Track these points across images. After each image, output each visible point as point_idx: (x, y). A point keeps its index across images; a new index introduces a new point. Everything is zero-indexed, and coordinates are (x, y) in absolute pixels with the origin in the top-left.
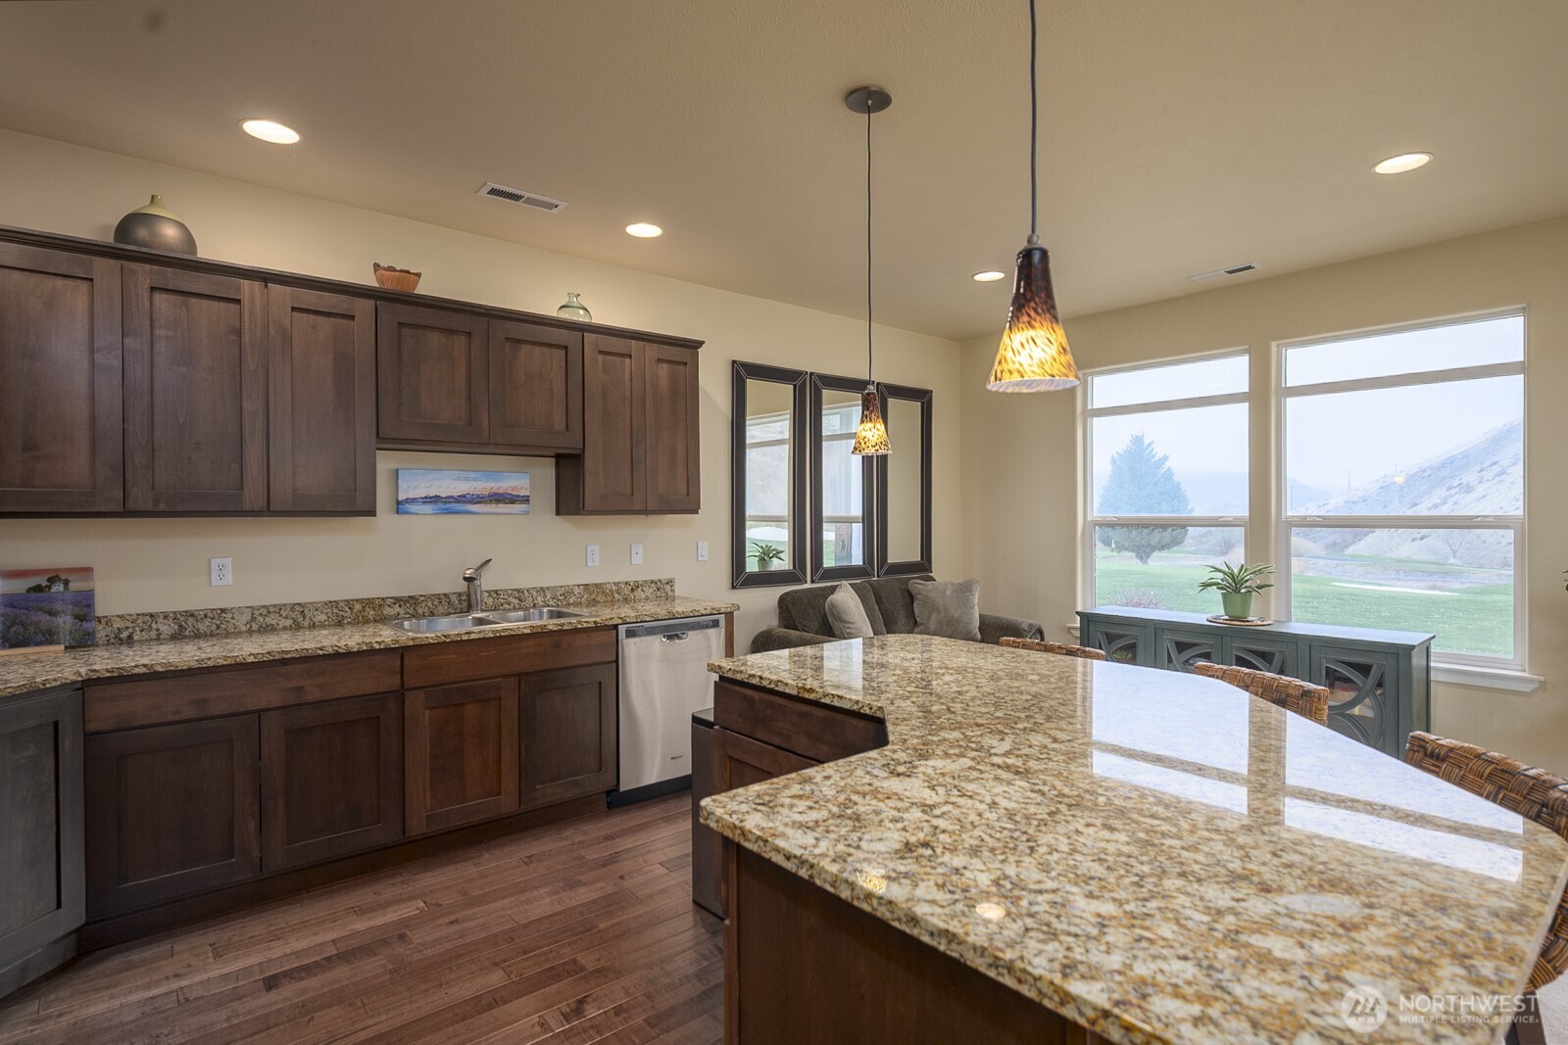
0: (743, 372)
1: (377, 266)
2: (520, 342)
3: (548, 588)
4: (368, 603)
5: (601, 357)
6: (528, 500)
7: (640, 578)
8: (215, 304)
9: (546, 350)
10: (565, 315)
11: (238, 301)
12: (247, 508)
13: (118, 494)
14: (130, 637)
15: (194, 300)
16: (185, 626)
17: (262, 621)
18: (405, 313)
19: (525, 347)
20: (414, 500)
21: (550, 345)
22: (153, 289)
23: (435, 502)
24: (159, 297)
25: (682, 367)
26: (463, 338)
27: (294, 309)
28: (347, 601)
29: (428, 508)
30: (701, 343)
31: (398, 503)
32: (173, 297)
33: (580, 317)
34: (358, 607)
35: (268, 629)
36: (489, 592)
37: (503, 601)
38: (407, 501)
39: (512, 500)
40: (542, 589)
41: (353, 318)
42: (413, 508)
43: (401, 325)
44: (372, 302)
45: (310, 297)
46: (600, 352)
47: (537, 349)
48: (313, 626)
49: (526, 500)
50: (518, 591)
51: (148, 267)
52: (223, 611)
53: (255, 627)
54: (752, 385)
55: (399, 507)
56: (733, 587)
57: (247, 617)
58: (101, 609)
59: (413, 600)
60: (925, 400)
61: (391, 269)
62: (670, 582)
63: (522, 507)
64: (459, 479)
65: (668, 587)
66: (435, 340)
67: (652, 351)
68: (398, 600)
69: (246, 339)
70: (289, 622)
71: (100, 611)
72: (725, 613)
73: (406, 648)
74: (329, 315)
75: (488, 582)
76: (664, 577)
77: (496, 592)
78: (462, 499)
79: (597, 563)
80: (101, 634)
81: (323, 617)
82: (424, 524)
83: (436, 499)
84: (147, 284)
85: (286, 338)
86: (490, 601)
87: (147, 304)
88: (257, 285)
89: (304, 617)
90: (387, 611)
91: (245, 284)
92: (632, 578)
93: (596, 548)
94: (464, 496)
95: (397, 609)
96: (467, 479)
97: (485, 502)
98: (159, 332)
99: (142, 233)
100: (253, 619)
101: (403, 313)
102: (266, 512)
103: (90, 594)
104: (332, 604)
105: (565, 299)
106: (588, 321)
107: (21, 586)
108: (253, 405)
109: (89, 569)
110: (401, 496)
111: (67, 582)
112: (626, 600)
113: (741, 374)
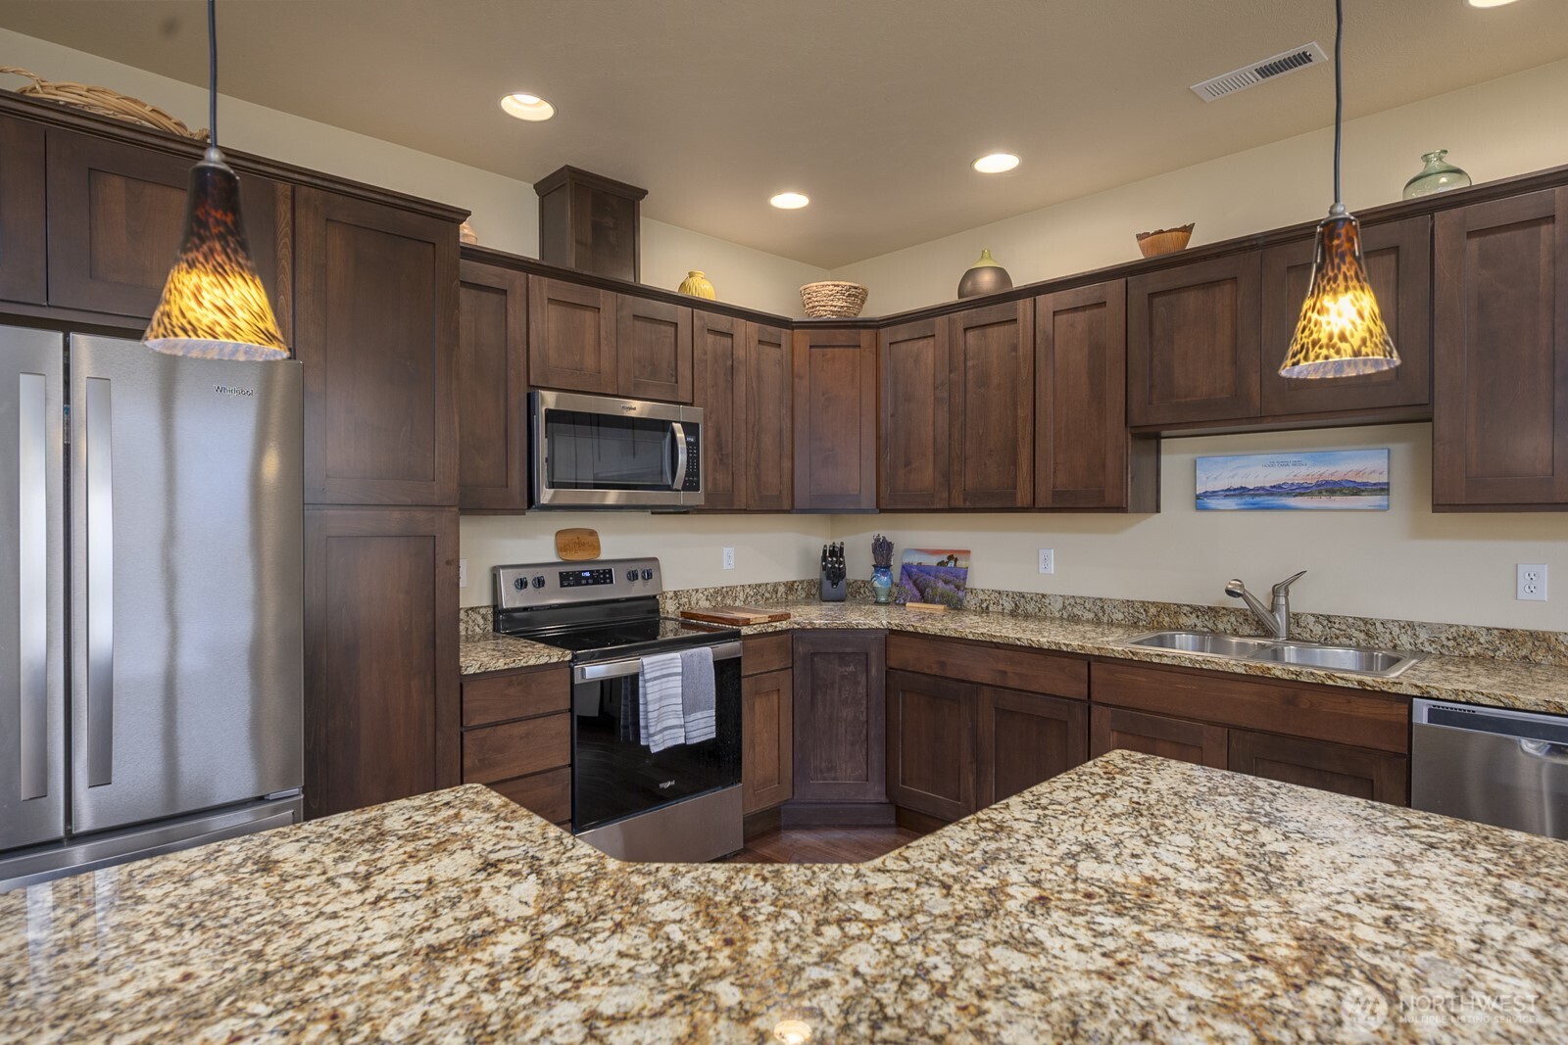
3: (1422, 625)
4: (1163, 607)
5: (1474, 244)
6: (1388, 490)
10: (1416, 194)
11: (1015, 320)
12: (1019, 505)
13: (945, 495)
14: (987, 607)
15: (989, 330)
16: (1021, 607)
17: (1071, 611)
20: (1214, 494)
22: (966, 330)
23: (1241, 495)
24: (970, 334)
26: (1228, 288)
27: (1055, 313)
28: (1143, 602)
29: (1231, 503)
31: (1198, 497)
32: (977, 332)
34: (1153, 611)
36: (1316, 617)
37: (1332, 629)
38: (1206, 495)
39: (1356, 489)
40: (1411, 625)
41: (1103, 304)
42: (1212, 503)
43: (1152, 295)
44: (1127, 279)
45: (1066, 297)
46: (1470, 235)
48: (1111, 623)
49: (1381, 490)
50: (1365, 621)
52: (1044, 596)
53: (1065, 615)
55: (1201, 501)
57: (1059, 605)
58: (970, 583)
64: (1272, 464)
66: (1191, 301)
68: (1195, 610)
69: (1021, 351)
70: (1091, 616)
71: (969, 585)
74: (1084, 308)
77: (1328, 618)
78: (1277, 490)
79: (1541, 596)
80: (971, 601)
81: (1120, 616)
82: (1232, 523)
83: (1241, 492)
84: (960, 327)
85: (1051, 343)
86: (1318, 630)
87: (962, 343)
88: (1029, 301)
89: (1104, 612)
90: (1183, 620)
91: (1020, 302)
93: (1541, 569)
94: (1279, 487)
96: (1285, 464)
97: (1311, 494)
98: (970, 363)
99: (974, 285)
100: (1064, 607)
101: (1155, 281)
102: (1032, 508)
103: (966, 571)
104: (1129, 603)
105: (1419, 168)
106: (1460, 184)
107: (932, 561)
108: (1024, 412)
109: (968, 552)
110: (1200, 490)
111: (956, 560)
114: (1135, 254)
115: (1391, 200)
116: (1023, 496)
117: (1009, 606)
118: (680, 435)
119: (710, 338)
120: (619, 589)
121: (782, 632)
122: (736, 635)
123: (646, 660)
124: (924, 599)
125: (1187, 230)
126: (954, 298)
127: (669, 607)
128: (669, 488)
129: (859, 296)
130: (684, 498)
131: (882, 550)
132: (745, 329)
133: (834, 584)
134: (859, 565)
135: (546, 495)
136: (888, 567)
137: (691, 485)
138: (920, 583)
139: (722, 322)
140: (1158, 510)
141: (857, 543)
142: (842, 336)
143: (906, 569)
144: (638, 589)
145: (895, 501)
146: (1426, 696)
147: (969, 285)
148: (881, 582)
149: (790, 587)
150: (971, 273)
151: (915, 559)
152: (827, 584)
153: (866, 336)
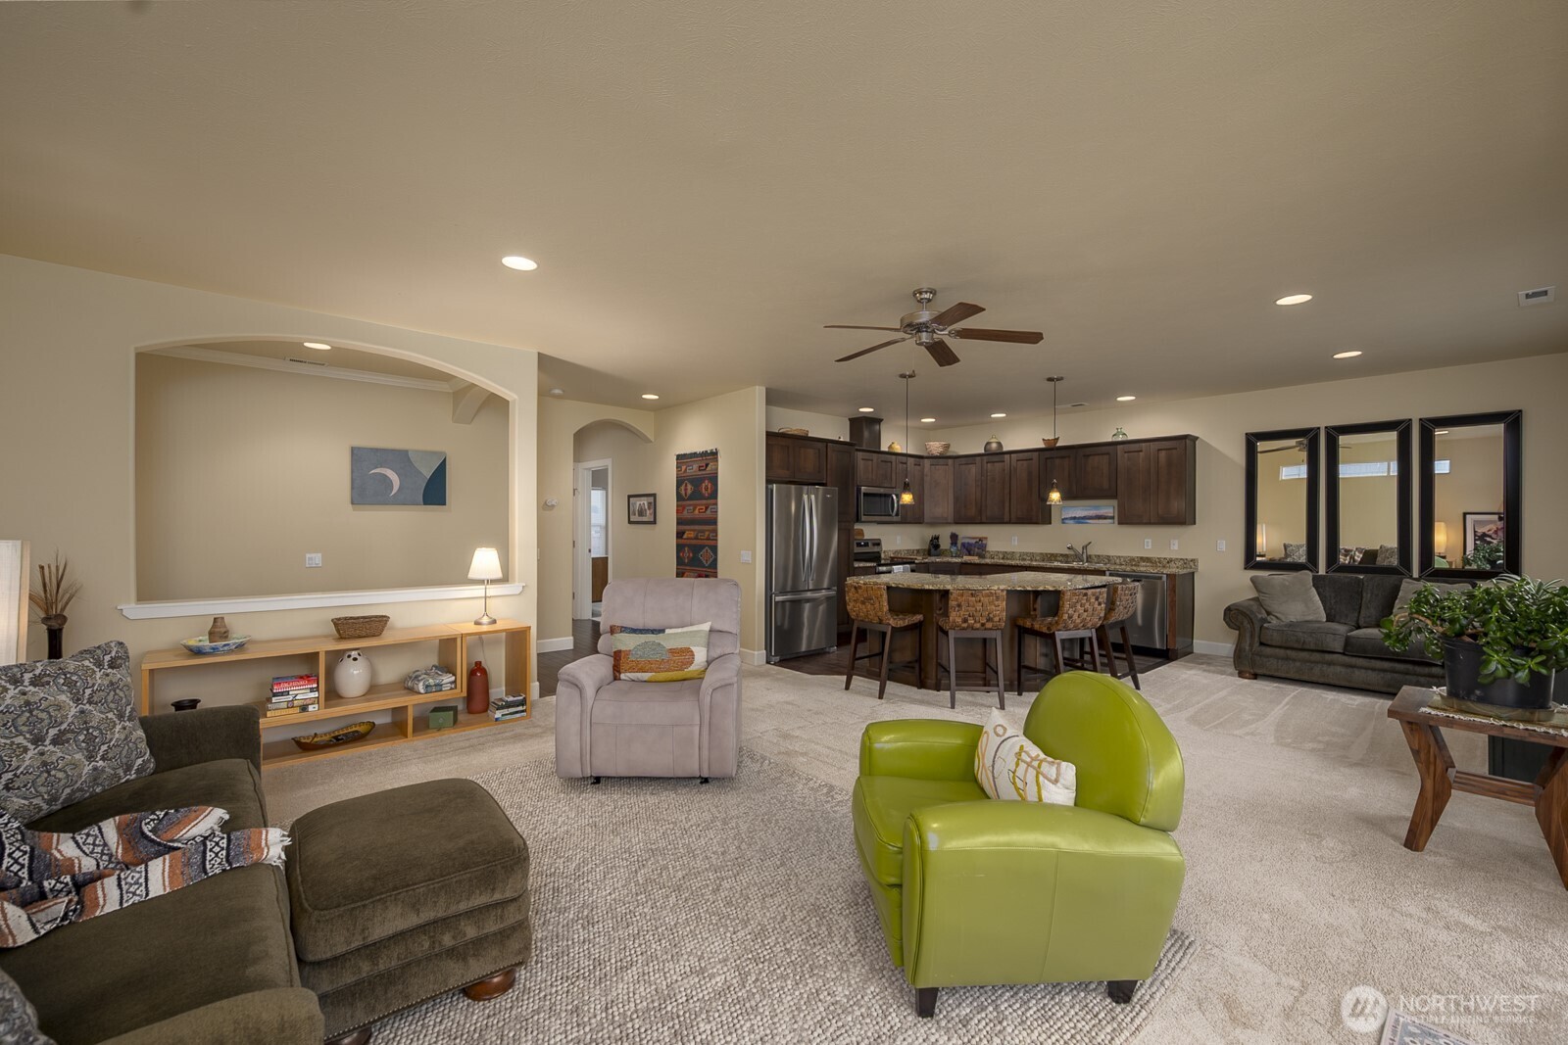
1: (1045, 439)
2: (1088, 456)
4: (1052, 554)
5: (1129, 455)
6: (1113, 518)
7: (1174, 557)
8: (1002, 463)
9: (1100, 457)
10: (1114, 439)
11: (1004, 461)
13: (980, 518)
14: (994, 557)
16: (1005, 556)
19: (1091, 457)
20: (1067, 519)
21: (1102, 454)
22: (987, 463)
24: (989, 464)
25: (1174, 451)
26: (1070, 458)
27: (1017, 461)
28: (1046, 553)
29: (1072, 521)
31: (1060, 520)
32: (993, 464)
33: (1120, 438)
34: (1049, 556)
35: (1024, 560)
36: (1095, 555)
39: (1105, 518)
41: (1032, 460)
42: (1066, 521)
43: (1047, 459)
44: (1040, 453)
45: (1021, 455)
46: (1128, 452)
47: (1097, 457)
48: (1036, 560)
50: (1108, 556)
51: (989, 457)
52: (1013, 552)
53: (1021, 558)
54: (1261, 445)
55: (1064, 521)
56: (1245, 569)
57: (1019, 555)
60: (1510, 419)
61: (1049, 440)
62: (1194, 561)
63: (1105, 521)
64: (1083, 510)
65: (1192, 563)
66: (1057, 461)
67: (1157, 446)
68: (1061, 555)
69: (1007, 473)
70: (1029, 558)
71: (987, 549)
72: (1167, 575)
74: (1026, 460)
76: (1190, 557)
77: (1098, 556)
78: (1084, 518)
79: (1150, 547)
80: (988, 555)
81: (1039, 558)
82: (1072, 526)
83: (1075, 518)
84: (985, 462)
85: (1016, 470)
86: (1095, 559)
87: (986, 467)
88: (1009, 456)
89: (1033, 557)
90: (1058, 558)
91: (1006, 456)
92: (1168, 556)
93: (1150, 540)
96: (1086, 510)
97: (1093, 519)
98: (988, 474)
101: (1048, 454)
102: (1010, 522)
103: (986, 545)
104: (1042, 554)
105: (1116, 432)
106: (1125, 439)
107: (974, 541)
108: (1007, 491)
109: (987, 538)
110: (1062, 518)
111: (982, 540)
112: (1164, 567)
113: (1252, 440)
114: (1043, 446)
115: (1110, 439)
116: (1006, 518)
117: (1001, 556)
118: (895, 497)
119: (901, 465)
120: (870, 549)
121: (926, 563)
122: (914, 563)
123: (894, 567)
124: (970, 555)
125: (1057, 440)
126: (983, 452)
127: (883, 556)
128: (890, 515)
129: (947, 447)
130: (895, 519)
131: (954, 537)
132: (911, 461)
133: (936, 549)
134: (945, 543)
135: (863, 518)
136: (956, 544)
137: (897, 515)
138: (968, 549)
139: (904, 459)
140: (1050, 523)
141: (944, 533)
142: (941, 461)
143: (963, 545)
144: (876, 549)
145: (961, 519)
146: (1108, 570)
147: (988, 447)
148: (953, 549)
149: (918, 551)
150: (988, 443)
151: (966, 541)
152: (933, 550)
153: (950, 461)
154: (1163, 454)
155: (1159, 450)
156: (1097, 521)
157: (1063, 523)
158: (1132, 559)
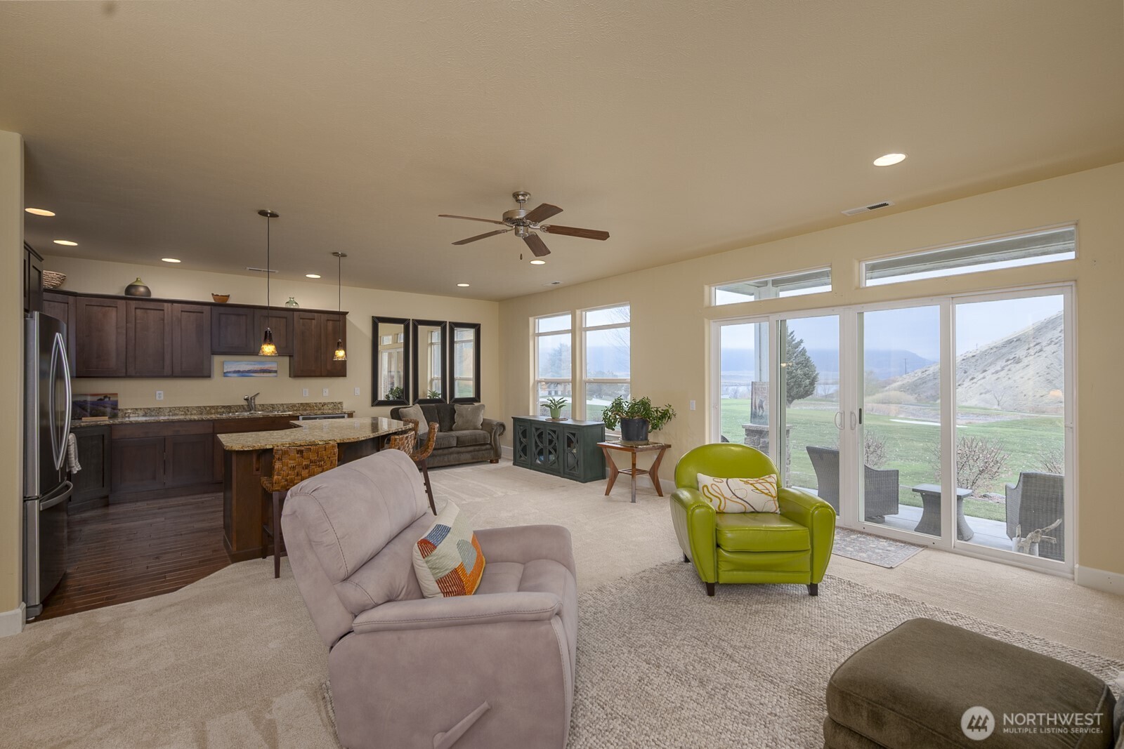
0: (376, 320)
1: (213, 294)
4: (212, 407)
5: (301, 321)
6: (278, 372)
7: (326, 401)
8: (155, 311)
9: (278, 319)
10: (288, 306)
11: (163, 310)
12: (165, 374)
13: (124, 371)
15: (149, 311)
16: (147, 413)
17: (172, 410)
18: (222, 310)
20: (230, 372)
21: (280, 318)
22: (136, 308)
24: (138, 310)
25: (338, 322)
26: (243, 316)
27: (182, 311)
28: (204, 407)
29: (235, 375)
30: (347, 313)
31: (224, 373)
32: (142, 310)
33: (294, 306)
35: (175, 415)
36: (260, 405)
37: (263, 407)
38: (227, 372)
39: (270, 372)
40: (282, 404)
41: (203, 313)
42: (229, 375)
43: (220, 314)
44: (210, 307)
45: (188, 307)
46: (300, 319)
48: (192, 414)
49: (276, 372)
50: (272, 405)
51: (134, 302)
52: (160, 408)
53: (171, 414)
54: (381, 325)
55: (225, 374)
56: (372, 406)
57: (168, 410)
58: (120, 407)
59: (229, 407)
60: (477, 327)
61: (218, 295)
62: (340, 403)
63: (275, 374)
64: (248, 364)
65: (339, 405)
66: (233, 318)
67: (324, 317)
68: (223, 407)
69: (166, 322)
70: (183, 413)
71: (119, 408)
72: (348, 414)
73: (215, 420)
74: (193, 312)
75: (258, 401)
76: (337, 401)
78: (249, 371)
79: (307, 395)
80: (122, 413)
81: (195, 412)
82: (235, 379)
83: (239, 372)
84: (134, 307)
85: (179, 321)
86: (260, 408)
87: (134, 313)
88: (169, 304)
89: (188, 411)
90: (219, 410)
91: (166, 304)
92: (323, 401)
93: (307, 390)
95: (223, 410)
96: (251, 365)
97: (258, 373)
98: (138, 321)
99: (133, 290)
100: (170, 411)
101: (218, 309)
103: (116, 401)
105: (288, 300)
106: (296, 307)
107: (96, 399)
108: (168, 342)
109: (117, 394)
110: (225, 371)
111: (109, 398)
112: (320, 409)
113: (376, 321)
114: (213, 301)
115: (283, 305)
117: (141, 414)
124: (90, 415)
126: (124, 295)
129: (63, 279)
138: (88, 409)
140: (210, 377)
146: (302, 415)
150: (131, 286)
153: (71, 299)
154: (330, 324)
155: (328, 320)
156: (262, 375)
157: (225, 376)
158: (294, 406)
